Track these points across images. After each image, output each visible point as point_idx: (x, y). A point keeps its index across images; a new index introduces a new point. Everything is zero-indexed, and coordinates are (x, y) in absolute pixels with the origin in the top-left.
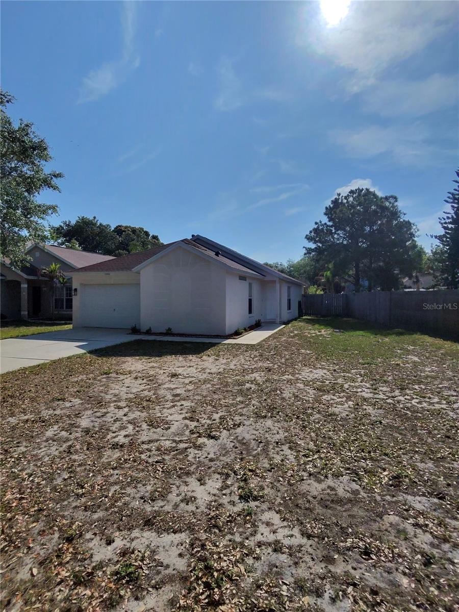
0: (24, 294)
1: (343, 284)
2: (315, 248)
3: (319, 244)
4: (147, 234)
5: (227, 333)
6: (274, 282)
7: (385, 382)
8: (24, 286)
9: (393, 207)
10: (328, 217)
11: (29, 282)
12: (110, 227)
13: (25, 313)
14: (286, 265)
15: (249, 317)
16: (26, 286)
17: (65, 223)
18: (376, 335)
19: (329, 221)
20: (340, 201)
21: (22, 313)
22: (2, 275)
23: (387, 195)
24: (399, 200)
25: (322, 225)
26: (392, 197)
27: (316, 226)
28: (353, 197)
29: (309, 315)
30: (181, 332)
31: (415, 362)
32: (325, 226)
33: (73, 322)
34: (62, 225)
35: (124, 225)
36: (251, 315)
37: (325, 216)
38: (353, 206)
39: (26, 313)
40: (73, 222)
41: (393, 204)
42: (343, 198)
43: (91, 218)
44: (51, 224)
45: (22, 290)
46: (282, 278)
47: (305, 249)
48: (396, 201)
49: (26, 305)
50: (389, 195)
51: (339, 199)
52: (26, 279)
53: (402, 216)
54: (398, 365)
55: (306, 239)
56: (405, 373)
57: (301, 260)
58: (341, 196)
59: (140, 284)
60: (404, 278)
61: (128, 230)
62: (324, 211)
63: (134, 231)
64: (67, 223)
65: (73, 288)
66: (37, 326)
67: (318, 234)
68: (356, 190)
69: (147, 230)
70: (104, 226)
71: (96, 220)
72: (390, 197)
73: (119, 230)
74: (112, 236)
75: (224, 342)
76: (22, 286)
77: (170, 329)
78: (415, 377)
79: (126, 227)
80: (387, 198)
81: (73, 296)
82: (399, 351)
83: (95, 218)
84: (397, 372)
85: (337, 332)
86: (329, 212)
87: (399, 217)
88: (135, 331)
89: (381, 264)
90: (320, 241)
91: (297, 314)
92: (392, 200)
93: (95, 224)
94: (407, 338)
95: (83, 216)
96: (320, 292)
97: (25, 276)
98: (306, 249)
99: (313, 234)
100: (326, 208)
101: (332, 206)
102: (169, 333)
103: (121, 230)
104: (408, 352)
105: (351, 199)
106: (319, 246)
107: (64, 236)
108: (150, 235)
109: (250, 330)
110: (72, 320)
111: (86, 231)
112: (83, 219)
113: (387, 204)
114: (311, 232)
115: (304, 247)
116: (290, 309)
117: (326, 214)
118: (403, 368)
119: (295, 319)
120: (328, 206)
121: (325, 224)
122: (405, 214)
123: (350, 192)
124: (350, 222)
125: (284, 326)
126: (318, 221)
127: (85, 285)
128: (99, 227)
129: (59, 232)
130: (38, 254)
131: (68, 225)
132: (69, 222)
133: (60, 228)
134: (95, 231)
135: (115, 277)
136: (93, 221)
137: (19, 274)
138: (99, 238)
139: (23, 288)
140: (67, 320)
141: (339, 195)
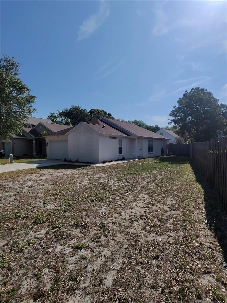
0: (34, 145)
4: (105, 113)
5: (100, 162)
6: (135, 139)
8: (34, 141)
10: (180, 104)
11: (36, 139)
12: (86, 110)
13: (34, 153)
16: (35, 141)
20: (188, 95)
25: (177, 108)
27: (174, 109)
29: (170, 155)
30: (83, 161)
33: (47, 157)
34: (63, 110)
35: (94, 109)
36: (120, 154)
43: (77, 106)
44: (58, 111)
45: (33, 143)
46: (138, 137)
47: (169, 120)
49: (35, 150)
58: (187, 92)
59: (68, 141)
61: (96, 112)
62: (178, 100)
63: (99, 111)
64: (66, 109)
65: (47, 143)
66: (36, 159)
69: (105, 111)
70: (83, 110)
73: (92, 112)
76: (33, 141)
77: (78, 160)
79: (95, 110)
81: (47, 146)
83: (79, 106)
88: (65, 160)
93: (79, 110)
95: (73, 105)
97: (34, 137)
98: (171, 120)
102: (77, 162)
103: (92, 111)
107: (64, 116)
108: (107, 113)
110: (46, 156)
111: (74, 113)
112: (73, 107)
123: (192, 90)
125: (137, 159)
126: (175, 106)
127: (51, 141)
128: (81, 111)
129: (62, 114)
130: (41, 127)
131: (66, 110)
132: (67, 109)
133: (63, 112)
134: (78, 113)
135: (61, 138)
136: (78, 108)
137: (32, 136)
138: (81, 116)
139: (34, 142)
140: (45, 156)
141: (186, 91)
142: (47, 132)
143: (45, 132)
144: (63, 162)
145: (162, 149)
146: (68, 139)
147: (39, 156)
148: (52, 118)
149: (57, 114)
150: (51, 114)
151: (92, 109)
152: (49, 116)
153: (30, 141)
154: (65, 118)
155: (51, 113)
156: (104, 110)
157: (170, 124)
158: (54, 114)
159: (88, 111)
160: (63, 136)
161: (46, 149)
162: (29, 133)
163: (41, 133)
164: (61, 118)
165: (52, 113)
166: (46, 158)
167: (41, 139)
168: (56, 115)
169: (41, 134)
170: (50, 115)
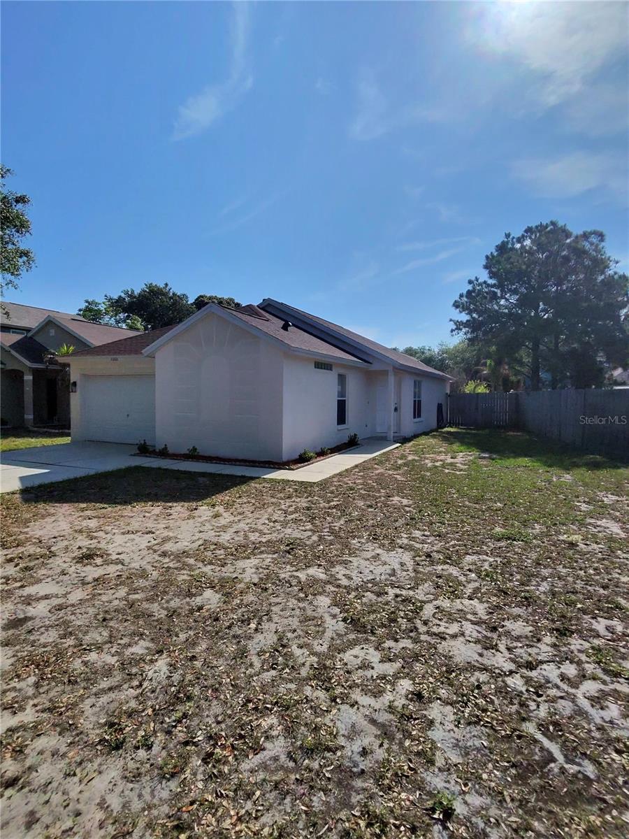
0: (28, 389)
1: (513, 378)
2: (467, 321)
3: (474, 315)
5: (285, 459)
6: (385, 373)
7: (528, 601)
8: (28, 378)
9: (597, 250)
10: (490, 273)
11: (36, 372)
12: (187, 297)
14: (436, 350)
15: (338, 430)
16: (31, 378)
17: (127, 293)
18: (550, 466)
19: (491, 278)
20: (510, 246)
21: (26, 416)
22: (2, 363)
23: (585, 229)
24: (607, 238)
25: (480, 284)
26: (595, 233)
27: (470, 287)
28: (530, 238)
29: (457, 425)
31: (611, 539)
32: (484, 285)
33: (71, 432)
34: (123, 295)
35: (208, 295)
36: (341, 427)
37: (484, 270)
38: (530, 252)
39: (31, 417)
40: (137, 292)
41: (597, 246)
42: (515, 240)
43: (162, 286)
44: (108, 295)
45: (25, 383)
46: (397, 366)
47: (452, 323)
48: (602, 240)
49: (31, 406)
50: (589, 230)
51: (508, 242)
52: (30, 368)
53: (612, 265)
54: (572, 545)
55: (454, 308)
56: (582, 573)
57: (460, 343)
58: (511, 237)
59: (154, 375)
60: (615, 368)
61: (213, 302)
62: (484, 262)
63: (221, 302)
64: (130, 293)
65: (72, 381)
67: (473, 299)
68: (537, 227)
69: (239, 302)
70: (178, 296)
71: (168, 289)
72: (591, 233)
73: (201, 302)
74: (188, 310)
75: (265, 477)
76: (25, 377)
77: (195, 449)
78: (605, 587)
79: (210, 298)
80: (586, 236)
81: (71, 394)
82: (584, 507)
83: (166, 285)
84: (565, 567)
85: (484, 458)
86: (490, 264)
87: (607, 267)
88: (144, 450)
89: (575, 345)
90: (475, 310)
91: (434, 424)
92: (594, 239)
93: (165, 294)
94: (606, 476)
95: (150, 282)
96: (481, 389)
97: (28, 363)
98: (455, 324)
99: (465, 299)
100: (487, 257)
101: (495, 254)
102: (193, 456)
103: (204, 301)
104: (602, 510)
105: (528, 242)
106: (474, 318)
107: (125, 311)
109: (331, 453)
110: (69, 428)
111: (154, 303)
112: (150, 286)
113: (587, 246)
114: (461, 296)
115: (451, 320)
116: (419, 416)
117: (486, 267)
118: (583, 554)
119: (426, 434)
120: (489, 254)
121: (485, 282)
122: (617, 262)
123: (526, 231)
124: (521, 276)
125: (399, 445)
126: (473, 279)
127: (86, 377)
128: (171, 298)
129: (118, 305)
130: (52, 332)
131: (130, 296)
132: (133, 291)
133: (120, 299)
134: (166, 303)
135: (126, 363)
136: (164, 290)
137: (20, 361)
138: (173, 313)
139: (27, 381)
140: (66, 429)
141: (508, 236)
142: (72, 348)
143: (68, 348)
144: (134, 455)
145: (440, 407)
146: (154, 368)
147: (44, 427)
148: (91, 314)
149: (103, 305)
150: (87, 304)
151: (202, 294)
152: (80, 310)
153: (15, 377)
154: (127, 316)
155: (87, 302)
156: (234, 300)
157: (454, 333)
158: (97, 304)
159: (191, 300)
160: (133, 357)
161: (68, 405)
162: (10, 349)
163: (53, 351)
164: (116, 315)
165: (90, 300)
166: (68, 435)
167: (51, 370)
168: (102, 307)
169: (53, 354)
170: (83, 306)
